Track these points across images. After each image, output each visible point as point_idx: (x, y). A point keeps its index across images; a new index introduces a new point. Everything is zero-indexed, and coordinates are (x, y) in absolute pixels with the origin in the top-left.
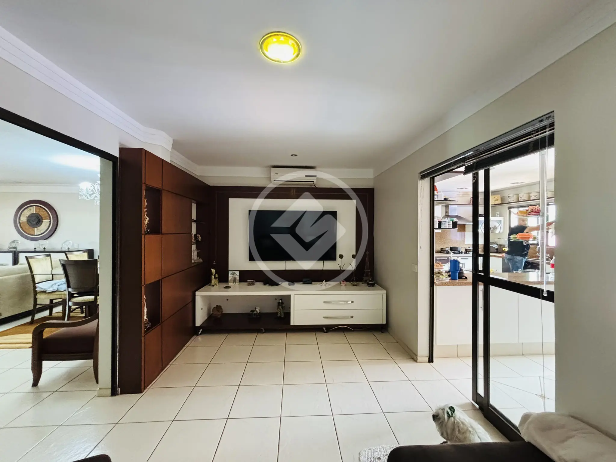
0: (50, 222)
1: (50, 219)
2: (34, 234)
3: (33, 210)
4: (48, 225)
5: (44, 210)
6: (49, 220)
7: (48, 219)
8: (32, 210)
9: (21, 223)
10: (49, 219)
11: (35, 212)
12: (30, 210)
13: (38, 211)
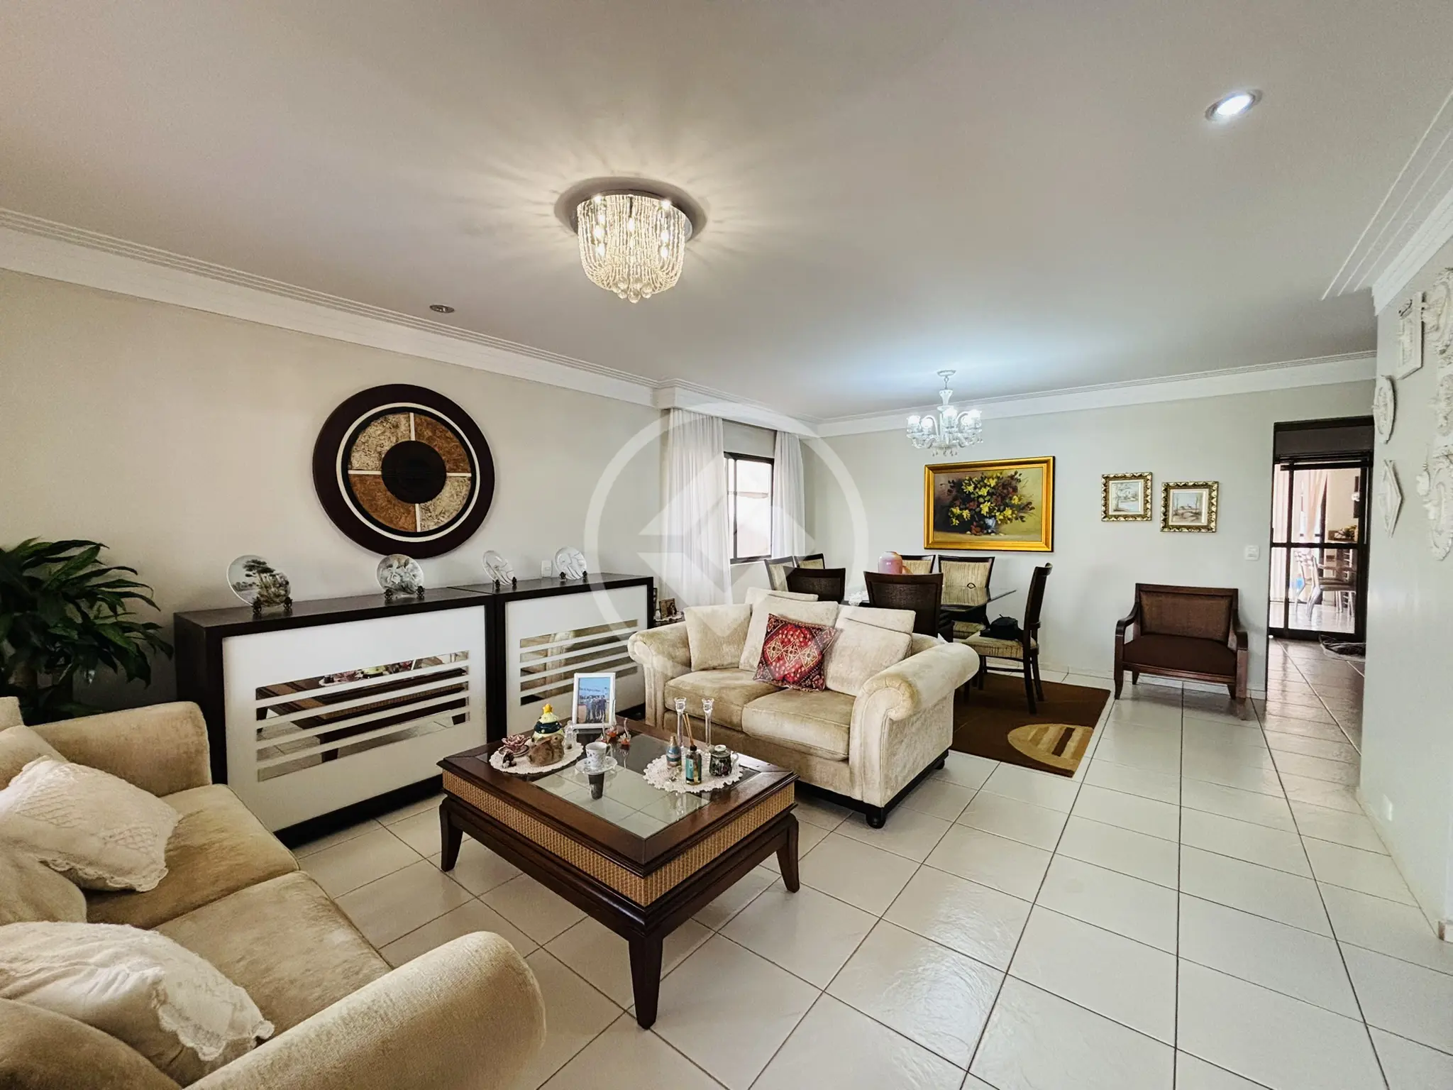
0: (473, 479)
1: (474, 472)
2: (411, 529)
3: (408, 428)
4: (465, 491)
5: (449, 434)
6: (469, 475)
7: (464, 471)
8: (403, 428)
9: (353, 480)
10: (469, 469)
11: (413, 439)
12: (396, 426)
13: (428, 433)
